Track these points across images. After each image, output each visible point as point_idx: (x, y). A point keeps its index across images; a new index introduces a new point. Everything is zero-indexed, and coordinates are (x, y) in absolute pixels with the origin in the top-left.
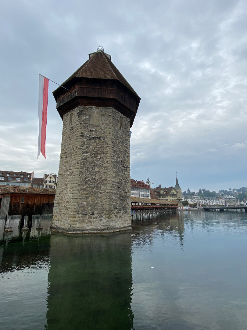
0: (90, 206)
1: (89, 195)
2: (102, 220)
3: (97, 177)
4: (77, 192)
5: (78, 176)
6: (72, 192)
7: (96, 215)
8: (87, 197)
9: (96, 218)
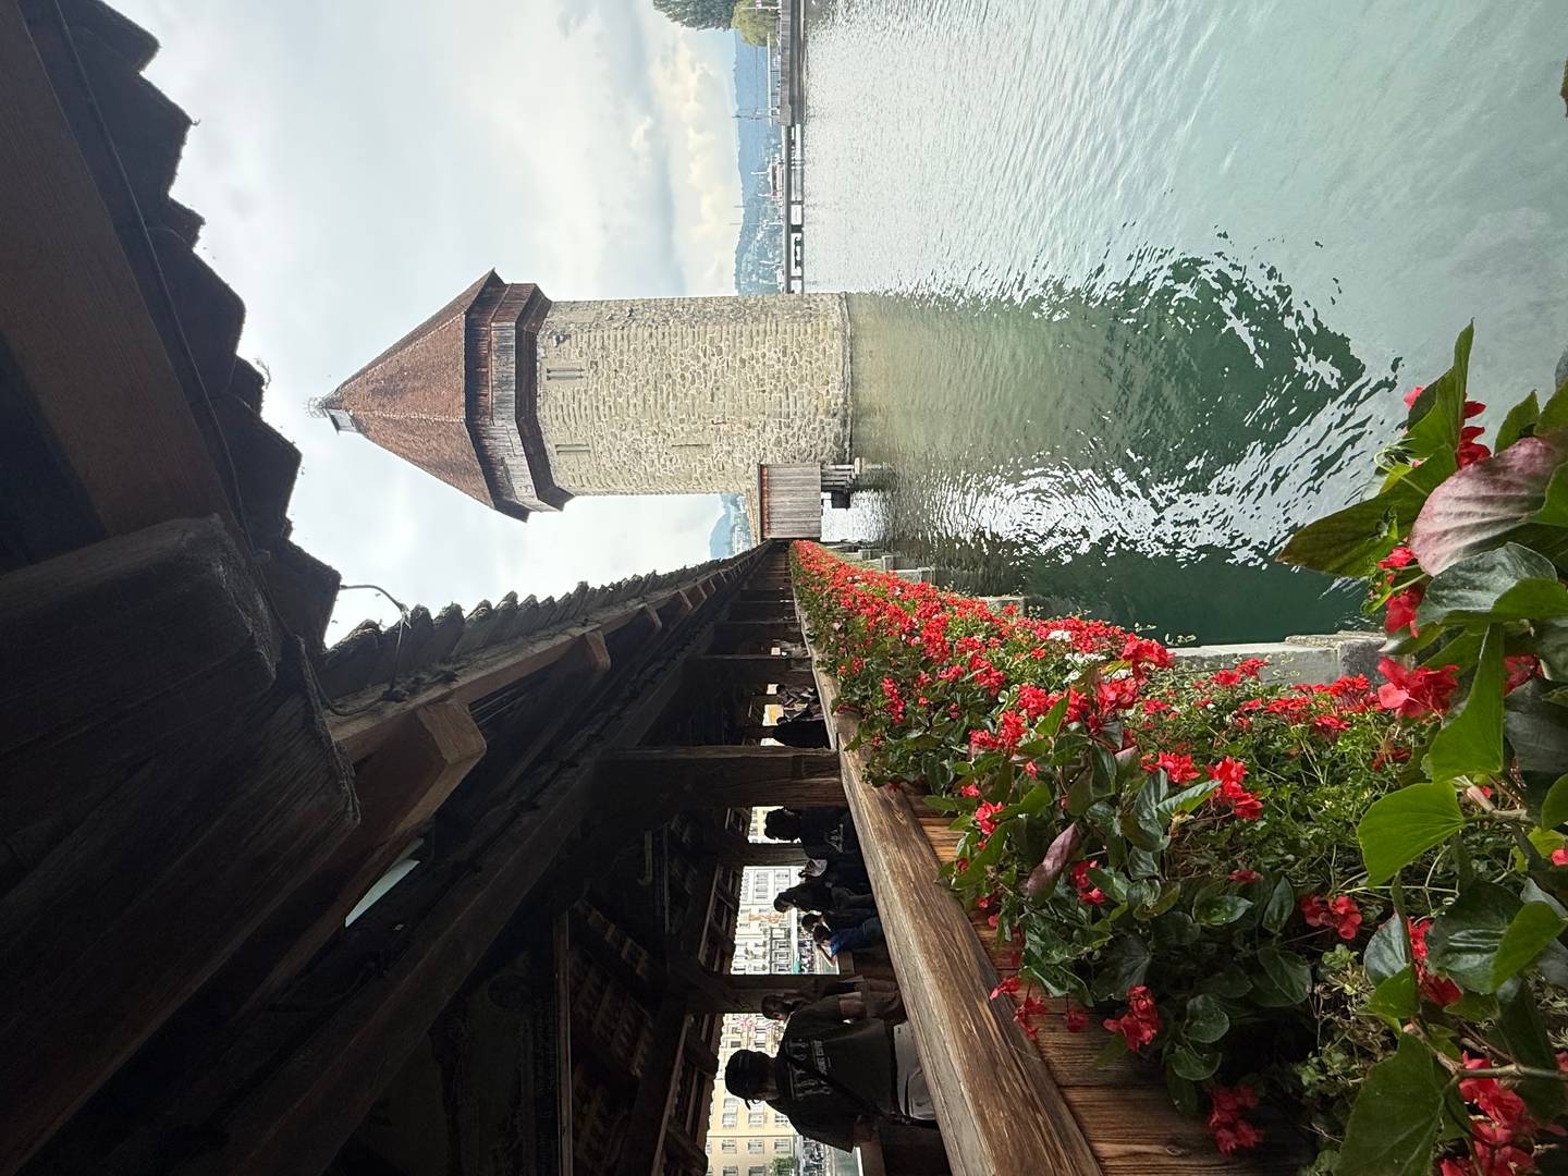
0: (793, 312)
1: (770, 314)
2: (822, 300)
3: (729, 308)
4: (762, 326)
5: (724, 327)
6: (762, 334)
7: (811, 305)
8: (773, 315)
9: (817, 306)
